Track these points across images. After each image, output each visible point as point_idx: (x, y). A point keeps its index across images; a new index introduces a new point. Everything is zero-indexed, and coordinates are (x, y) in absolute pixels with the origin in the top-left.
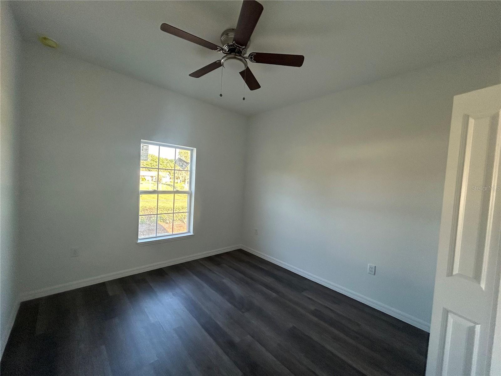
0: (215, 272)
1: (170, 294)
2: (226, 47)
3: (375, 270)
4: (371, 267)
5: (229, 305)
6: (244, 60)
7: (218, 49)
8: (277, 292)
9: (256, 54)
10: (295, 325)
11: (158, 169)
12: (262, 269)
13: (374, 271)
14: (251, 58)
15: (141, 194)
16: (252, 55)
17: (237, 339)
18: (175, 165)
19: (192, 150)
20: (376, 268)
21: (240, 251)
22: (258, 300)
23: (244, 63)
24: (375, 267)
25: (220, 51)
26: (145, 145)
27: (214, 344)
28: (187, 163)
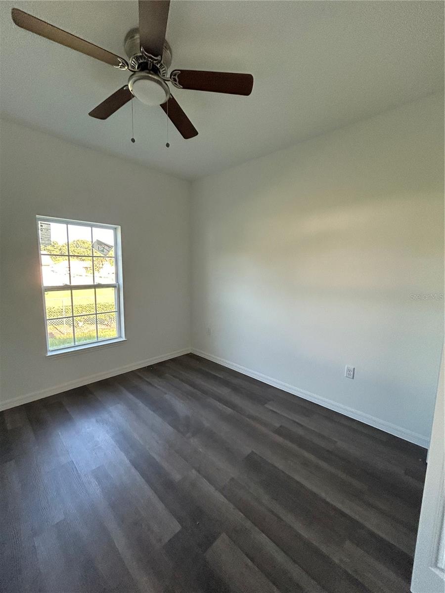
0: (156, 386)
1: (93, 420)
2: (134, 60)
3: (354, 373)
4: (349, 370)
5: (170, 429)
6: (163, 83)
7: (120, 63)
8: (233, 406)
9: (180, 72)
10: (254, 451)
11: (69, 256)
12: (215, 378)
13: (352, 374)
14: (175, 80)
15: (46, 291)
16: (175, 75)
17: (177, 477)
18: (92, 250)
19: (116, 228)
20: (355, 371)
21: (191, 356)
22: (207, 419)
23: (164, 90)
24: (354, 369)
25: (123, 66)
26: (44, 222)
27: (146, 487)
28: (110, 247)
